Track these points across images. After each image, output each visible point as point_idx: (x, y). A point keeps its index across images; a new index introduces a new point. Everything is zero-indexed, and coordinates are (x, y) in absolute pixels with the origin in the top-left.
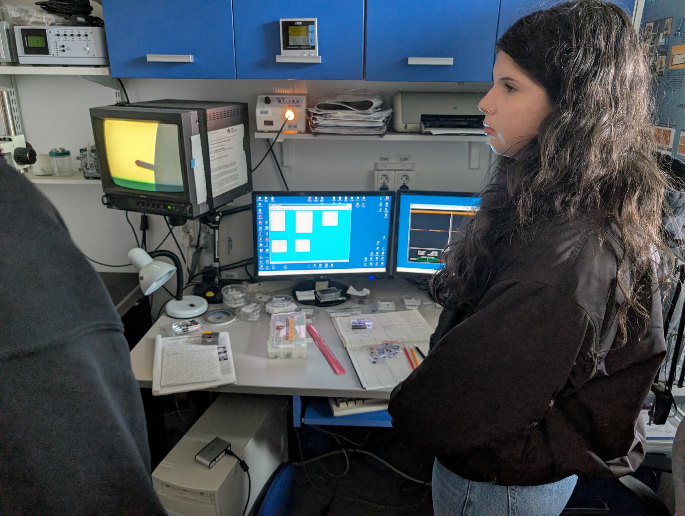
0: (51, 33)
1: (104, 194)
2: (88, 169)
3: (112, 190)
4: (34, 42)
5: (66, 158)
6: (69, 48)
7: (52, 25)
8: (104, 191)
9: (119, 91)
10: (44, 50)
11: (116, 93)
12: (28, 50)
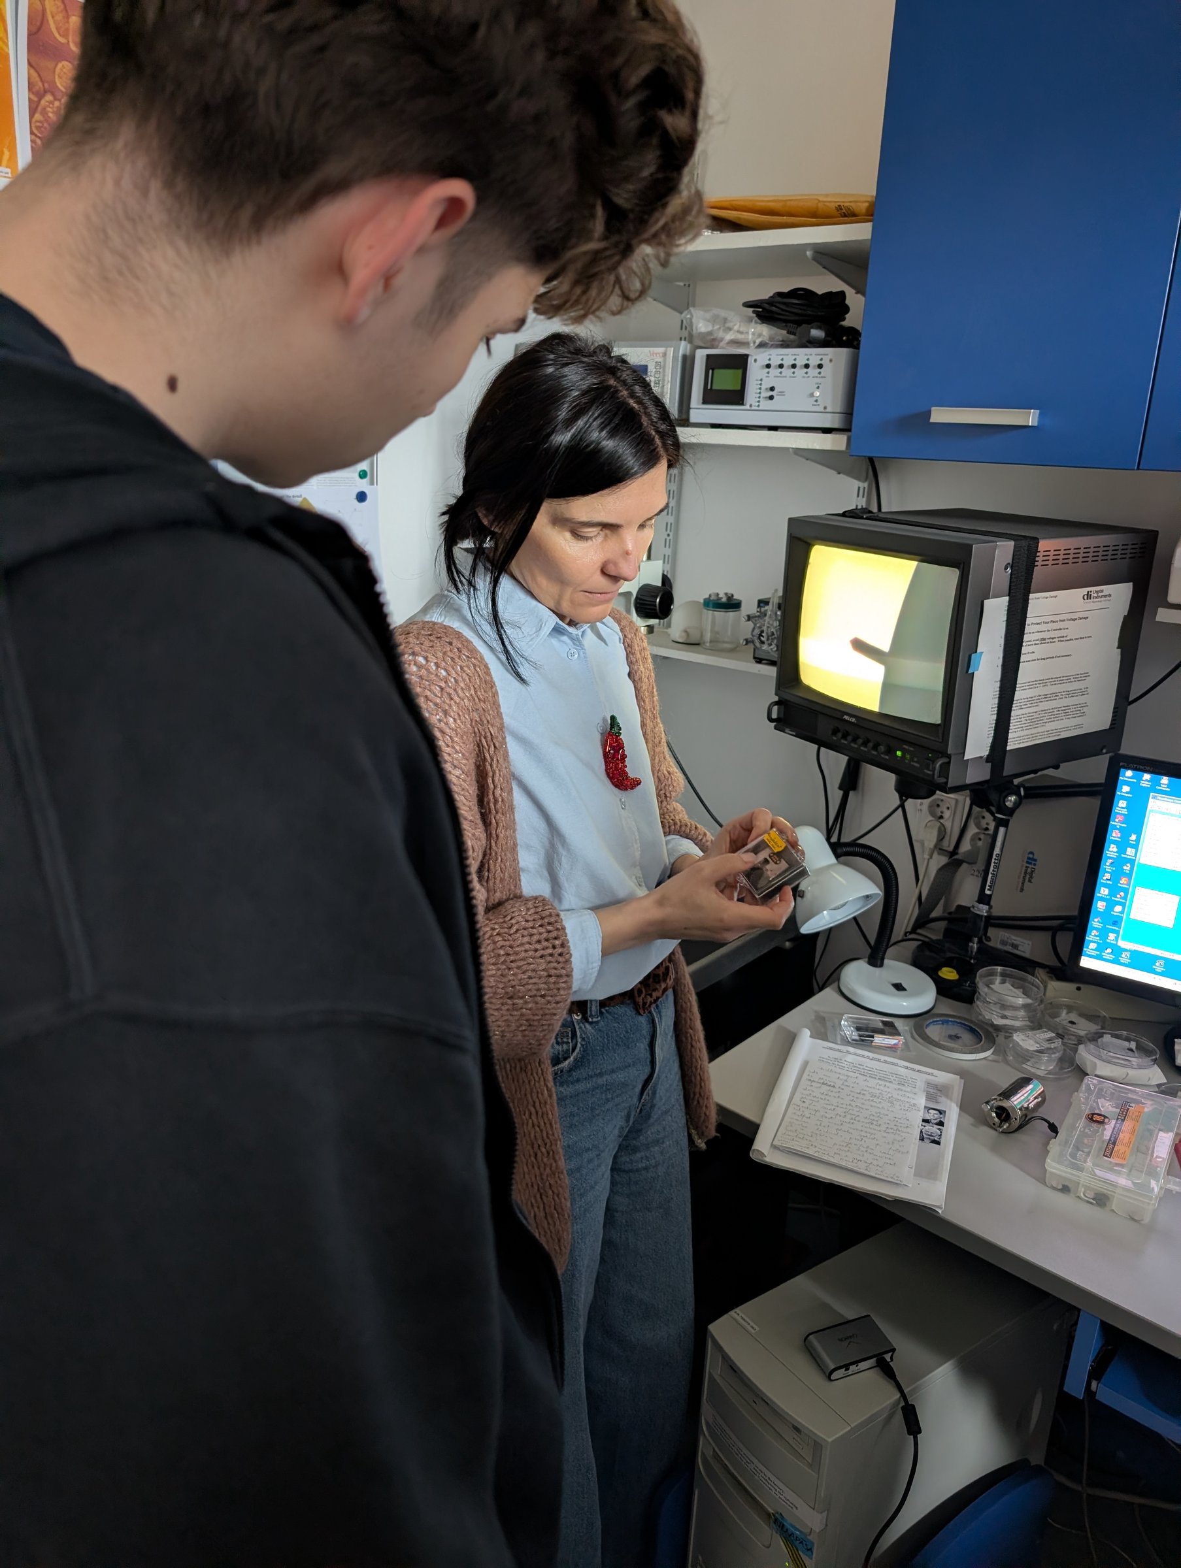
0: (758, 360)
1: (776, 699)
2: (763, 642)
3: (792, 694)
4: (725, 380)
5: (731, 615)
6: (782, 393)
7: (762, 345)
8: (776, 694)
9: (866, 485)
10: (736, 397)
11: (859, 488)
12: (712, 397)
